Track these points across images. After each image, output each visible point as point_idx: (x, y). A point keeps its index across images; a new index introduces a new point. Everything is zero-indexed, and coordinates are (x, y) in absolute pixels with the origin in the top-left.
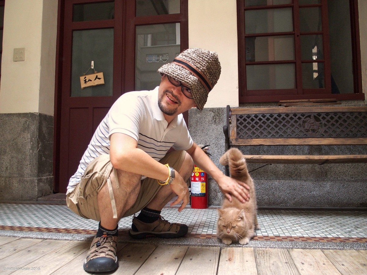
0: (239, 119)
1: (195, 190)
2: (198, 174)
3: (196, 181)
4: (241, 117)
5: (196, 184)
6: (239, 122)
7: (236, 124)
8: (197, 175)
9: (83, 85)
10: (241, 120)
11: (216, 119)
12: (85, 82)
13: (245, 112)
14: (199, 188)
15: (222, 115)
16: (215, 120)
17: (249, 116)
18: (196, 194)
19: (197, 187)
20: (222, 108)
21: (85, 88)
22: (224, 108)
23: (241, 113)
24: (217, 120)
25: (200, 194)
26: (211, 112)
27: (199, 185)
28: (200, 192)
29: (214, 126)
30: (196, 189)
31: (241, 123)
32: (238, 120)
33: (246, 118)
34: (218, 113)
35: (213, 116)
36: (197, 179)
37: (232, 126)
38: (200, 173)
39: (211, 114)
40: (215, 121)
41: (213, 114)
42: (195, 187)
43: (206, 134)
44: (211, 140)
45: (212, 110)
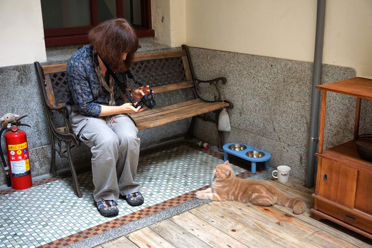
0: (54, 78)
1: (18, 170)
2: (21, 152)
3: (20, 160)
4: (55, 75)
5: (19, 163)
6: (55, 82)
7: (51, 86)
8: (19, 153)
10: (56, 80)
11: (22, 78)
13: (59, 69)
14: (23, 167)
15: (29, 74)
16: (21, 80)
17: (63, 74)
18: (20, 174)
19: (21, 166)
20: (28, 65)
22: (31, 64)
23: (54, 71)
24: (24, 80)
25: (26, 172)
26: (14, 72)
27: (23, 164)
28: (26, 171)
29: (21, 88)
30: (20, 169)
31: (57, 84)
32: (52, 80)
33: (61, 77)
34: (25, 71)
35: (18, 75)
36: (20, 158)
37: (48, 89)
38: (22, 150)
39: (15, 73)
40: (21, 82)
41: (18, 73)
42: (19, 167)
43: (12, 99)
44: (19, 104)
45: (16, 68)
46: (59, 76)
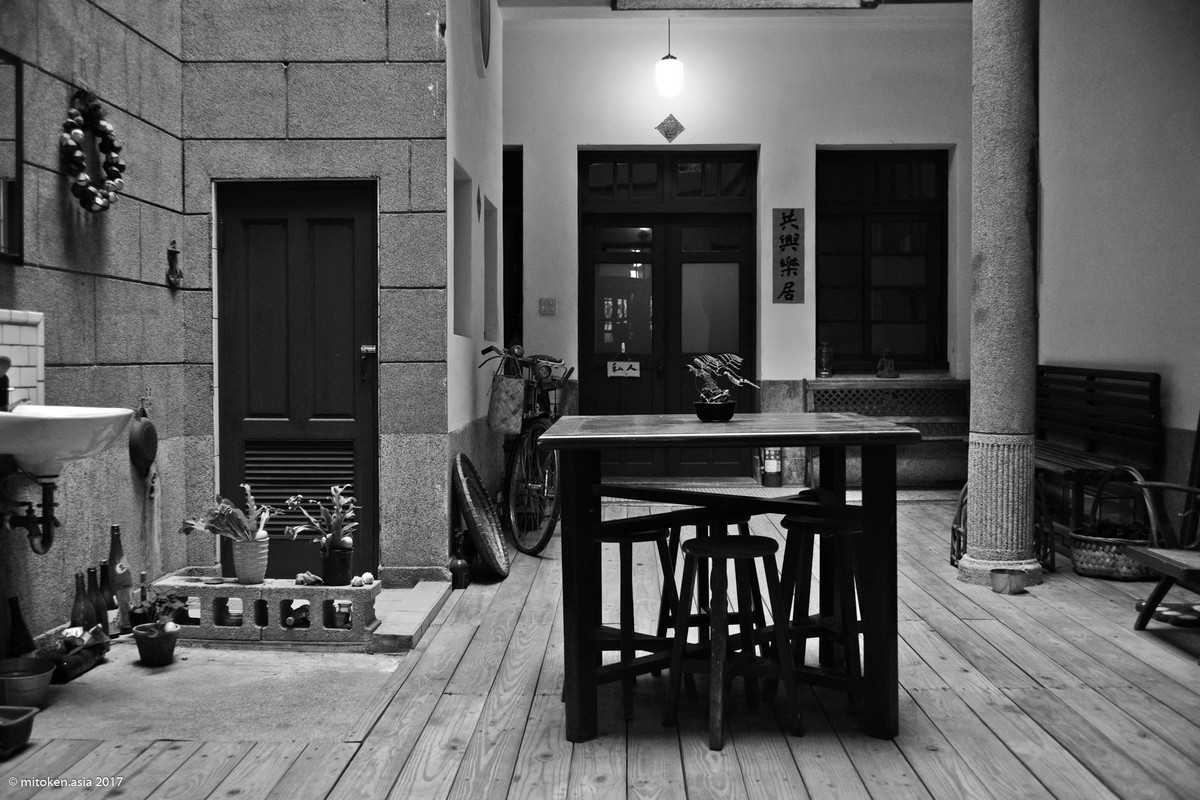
0: (817, 394)
1: (771, 469)
3: (771, 460)
4: (819, 392)
5: (772, 464)
6: (817, 398)
7: (813, 400)
9: (610, 373)
10: (819, 396)
11: (790, 392)
12: (614, 370)
13: (823, 386)
14: (774, 467)
15: (796, 388)
16: (789, 394)
17: (826, 392)
18: (771, 472)
20: (797, 381)
21: (612, 377)
22: (800, 381)
23: (818, 388)
24: (792, 394)
25: (776, 472)
26: (785, 385)
29: (789, 400)
31: (819, 400)
32: (815, 396)
33: (824, 394)
34: (793, 387)
35: (788, 389)
37: (810, 399)
38: (775, 451)
39: (785, 387)
40: (790, 396)
41: (787, 387)
43: (780, 409)
45: (787, 383)
46: (822, 393)
